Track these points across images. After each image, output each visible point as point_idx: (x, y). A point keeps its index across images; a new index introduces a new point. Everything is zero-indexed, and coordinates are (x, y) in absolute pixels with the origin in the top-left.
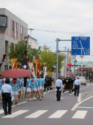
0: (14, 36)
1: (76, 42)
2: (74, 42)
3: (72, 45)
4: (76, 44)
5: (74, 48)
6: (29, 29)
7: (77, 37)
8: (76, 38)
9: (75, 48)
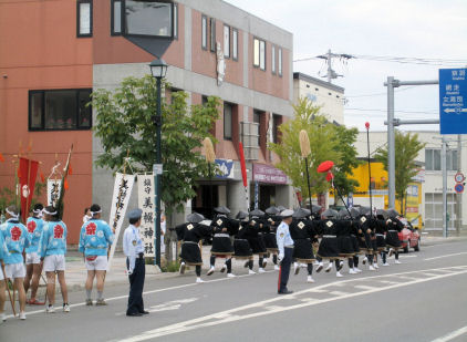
0: (217, 74)
1: (457, 87)
2: (448, 87)
3: (441, 101)
4: (456, 96)
5: (447, 111)
6: (335, 55)
7: (458, 70)
8: (454, 73)
9: (453, 110)
